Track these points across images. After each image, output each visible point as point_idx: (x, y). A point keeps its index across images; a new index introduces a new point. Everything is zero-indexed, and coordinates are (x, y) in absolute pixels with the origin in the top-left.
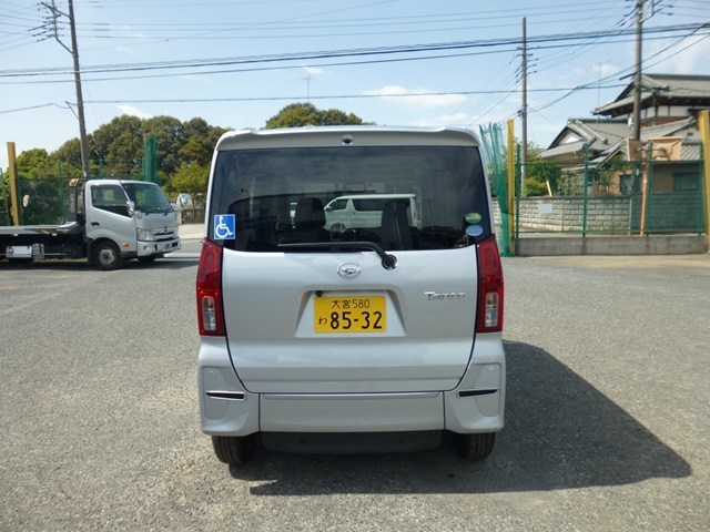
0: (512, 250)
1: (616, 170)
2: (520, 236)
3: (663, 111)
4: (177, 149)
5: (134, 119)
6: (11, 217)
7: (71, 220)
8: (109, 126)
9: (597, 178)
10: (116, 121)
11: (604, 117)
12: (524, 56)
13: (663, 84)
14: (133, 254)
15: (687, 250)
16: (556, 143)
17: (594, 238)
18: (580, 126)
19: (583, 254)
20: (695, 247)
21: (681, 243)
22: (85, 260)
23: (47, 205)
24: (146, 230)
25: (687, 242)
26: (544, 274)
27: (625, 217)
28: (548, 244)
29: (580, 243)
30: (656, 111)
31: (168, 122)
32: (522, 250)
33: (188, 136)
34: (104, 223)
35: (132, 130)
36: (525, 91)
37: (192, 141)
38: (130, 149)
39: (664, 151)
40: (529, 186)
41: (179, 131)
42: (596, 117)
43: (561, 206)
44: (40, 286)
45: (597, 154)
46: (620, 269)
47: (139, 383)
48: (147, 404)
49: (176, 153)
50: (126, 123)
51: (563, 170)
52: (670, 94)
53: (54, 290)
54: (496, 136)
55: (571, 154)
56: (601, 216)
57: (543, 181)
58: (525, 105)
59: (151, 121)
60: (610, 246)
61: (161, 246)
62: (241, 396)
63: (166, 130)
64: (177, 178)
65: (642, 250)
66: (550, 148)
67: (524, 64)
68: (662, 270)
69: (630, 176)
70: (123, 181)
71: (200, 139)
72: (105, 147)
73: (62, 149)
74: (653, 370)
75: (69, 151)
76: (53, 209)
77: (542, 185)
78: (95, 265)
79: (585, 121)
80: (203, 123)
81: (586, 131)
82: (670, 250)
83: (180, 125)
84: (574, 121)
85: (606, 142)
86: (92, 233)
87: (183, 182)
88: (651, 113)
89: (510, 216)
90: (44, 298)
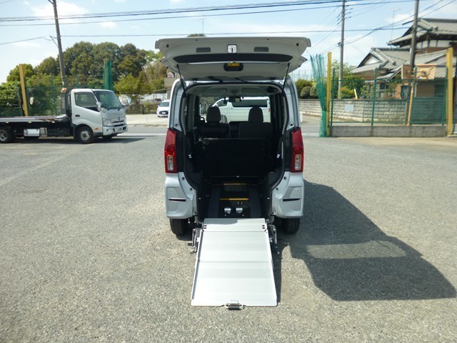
0: (328, 133)
1: (398, 83)
2: (333, 124)
3: (433, 44)
4: (116, 64)
5: (88, 44)
6: (23, 111)
7: (63, 113)
8: (72, 49)
9: (387, 87)
10: (76, 46)
11: (395, 47)
12: (344, 6)
13: (434, 25)
14: (101, 134)
15: (435, 135)
16: (362, 64)
17: (378, 127)
18: (378, 52)
19: (371, 136)
20: (439, 133)
21: (431, 130)
22: (72, 138)
23: (39, 102)
24: (108, 120)
25: (434, 130)
26: (344, 148)
27: (403, 113)
28: (350, 130)
29: (370, 130)
30: (429, 43)
31: (111, 46)
32: (334, 134)
33: (123, 56)
34: (83, 115)
35: (87, 52)
36: (343, 31)
37: (126, 59)
38: (86, 64)
39: (425, 73)
40: (343, 92)
41: (118, 52)
42: (389, 47)
43: (363, 105)
44: (49, 153)
45: (388, 71)
46: (391, 146)
47: (124, 202)
48: (131, 211)
49: (116, 67)
50: (83, 47)
51: (366, 82)
52: (438, 33)
53: (59, 155)
54: (320, 62)
55: (372, 71)
56: (387, 112)
57: (352, 89)
58: (343, 39)
59: (99, 45)
60: (388, 132)
61: (117, 129)
62: (184, 201)
63: (109, 52)
64: (119, 85)
65: (407, 135)
66: (359, 67)
67: (343, 12)
68: (415, 147)
69: (406, 86)
70: (94, 90)
71: (131, 58)
72: (70, 63)
73: (42, 65)
74: (388, 198)
75: (47, 66)
76: (42, 105)
77: (351, 91)
78: (78, 140)
79: (382, 50)
80: (133, 47)
81: (382, 56)
82: (424, 135)
83: (118, 48)
84: (374, 49)
85: (394, 64)
86: (76, 121)
87: (123, 87)
88: (425, 44)
89: (327, 113)
90: (56, 160)
